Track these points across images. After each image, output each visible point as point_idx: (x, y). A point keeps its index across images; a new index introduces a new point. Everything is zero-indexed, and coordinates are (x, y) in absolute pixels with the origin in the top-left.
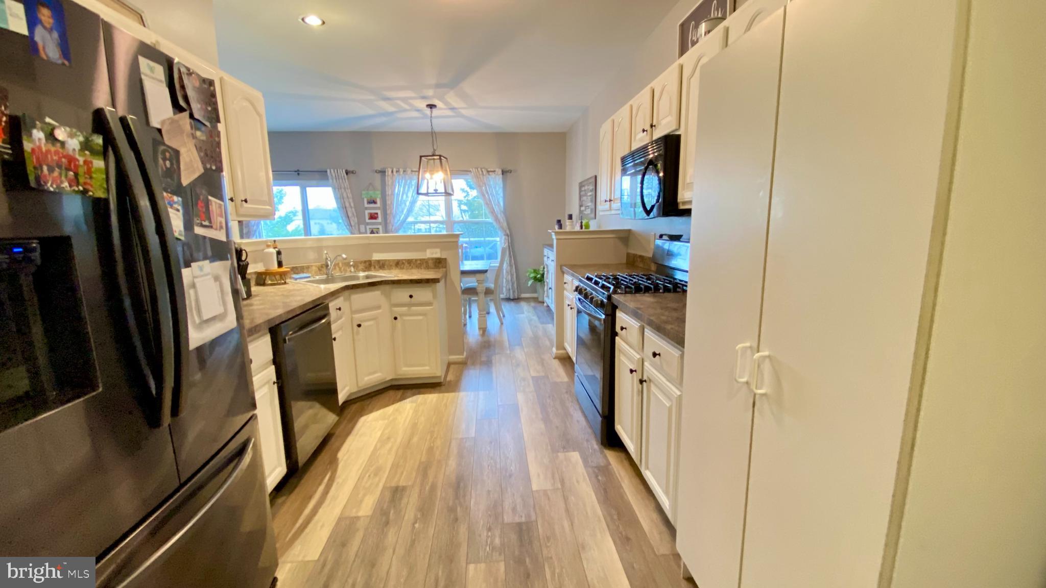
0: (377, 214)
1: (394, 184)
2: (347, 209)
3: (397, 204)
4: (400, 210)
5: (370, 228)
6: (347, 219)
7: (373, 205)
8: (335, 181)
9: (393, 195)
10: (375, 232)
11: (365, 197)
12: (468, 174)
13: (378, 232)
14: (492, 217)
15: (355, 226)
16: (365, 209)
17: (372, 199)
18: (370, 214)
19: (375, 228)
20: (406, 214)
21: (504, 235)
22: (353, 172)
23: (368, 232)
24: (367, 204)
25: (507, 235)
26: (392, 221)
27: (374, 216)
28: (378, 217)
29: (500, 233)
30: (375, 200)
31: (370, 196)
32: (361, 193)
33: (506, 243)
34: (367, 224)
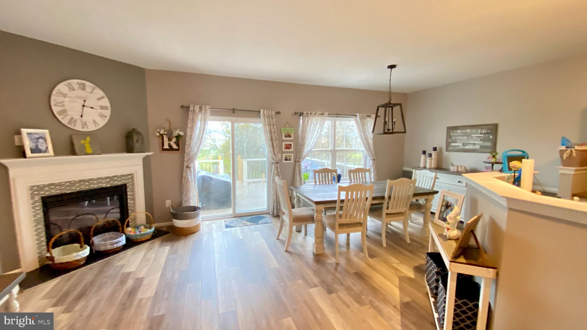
0: (291, 145)
1: (308, 123)
2: (273, 141)
3: (308, 138)
4: (309, 142)
5: (285, 156)
6: (272, 149)
7: (288, 138)
8: (266, 119)
9: (307, 131)
10: (288, 158)
11: (284, 132)
12: (352, 117)
13: (290, 158)
14: (366, 147)
15: (277, 154)
16: (283, 141)
17: (288, 134)
18: (286, 145)
19: (288, 156)
20: (311, 145)
21: (372, 160)
22: (278, 113)
23: (284, 159)
24: (285, 137)
25: (374, 160)
26: (304, 151)
27: (288, 147)
28: (291, 147)
29: (368, 158)
30: (290, 135)
31: (287, 131)
32: (281, 129)
33: (373, 165)
34: (283, 152)
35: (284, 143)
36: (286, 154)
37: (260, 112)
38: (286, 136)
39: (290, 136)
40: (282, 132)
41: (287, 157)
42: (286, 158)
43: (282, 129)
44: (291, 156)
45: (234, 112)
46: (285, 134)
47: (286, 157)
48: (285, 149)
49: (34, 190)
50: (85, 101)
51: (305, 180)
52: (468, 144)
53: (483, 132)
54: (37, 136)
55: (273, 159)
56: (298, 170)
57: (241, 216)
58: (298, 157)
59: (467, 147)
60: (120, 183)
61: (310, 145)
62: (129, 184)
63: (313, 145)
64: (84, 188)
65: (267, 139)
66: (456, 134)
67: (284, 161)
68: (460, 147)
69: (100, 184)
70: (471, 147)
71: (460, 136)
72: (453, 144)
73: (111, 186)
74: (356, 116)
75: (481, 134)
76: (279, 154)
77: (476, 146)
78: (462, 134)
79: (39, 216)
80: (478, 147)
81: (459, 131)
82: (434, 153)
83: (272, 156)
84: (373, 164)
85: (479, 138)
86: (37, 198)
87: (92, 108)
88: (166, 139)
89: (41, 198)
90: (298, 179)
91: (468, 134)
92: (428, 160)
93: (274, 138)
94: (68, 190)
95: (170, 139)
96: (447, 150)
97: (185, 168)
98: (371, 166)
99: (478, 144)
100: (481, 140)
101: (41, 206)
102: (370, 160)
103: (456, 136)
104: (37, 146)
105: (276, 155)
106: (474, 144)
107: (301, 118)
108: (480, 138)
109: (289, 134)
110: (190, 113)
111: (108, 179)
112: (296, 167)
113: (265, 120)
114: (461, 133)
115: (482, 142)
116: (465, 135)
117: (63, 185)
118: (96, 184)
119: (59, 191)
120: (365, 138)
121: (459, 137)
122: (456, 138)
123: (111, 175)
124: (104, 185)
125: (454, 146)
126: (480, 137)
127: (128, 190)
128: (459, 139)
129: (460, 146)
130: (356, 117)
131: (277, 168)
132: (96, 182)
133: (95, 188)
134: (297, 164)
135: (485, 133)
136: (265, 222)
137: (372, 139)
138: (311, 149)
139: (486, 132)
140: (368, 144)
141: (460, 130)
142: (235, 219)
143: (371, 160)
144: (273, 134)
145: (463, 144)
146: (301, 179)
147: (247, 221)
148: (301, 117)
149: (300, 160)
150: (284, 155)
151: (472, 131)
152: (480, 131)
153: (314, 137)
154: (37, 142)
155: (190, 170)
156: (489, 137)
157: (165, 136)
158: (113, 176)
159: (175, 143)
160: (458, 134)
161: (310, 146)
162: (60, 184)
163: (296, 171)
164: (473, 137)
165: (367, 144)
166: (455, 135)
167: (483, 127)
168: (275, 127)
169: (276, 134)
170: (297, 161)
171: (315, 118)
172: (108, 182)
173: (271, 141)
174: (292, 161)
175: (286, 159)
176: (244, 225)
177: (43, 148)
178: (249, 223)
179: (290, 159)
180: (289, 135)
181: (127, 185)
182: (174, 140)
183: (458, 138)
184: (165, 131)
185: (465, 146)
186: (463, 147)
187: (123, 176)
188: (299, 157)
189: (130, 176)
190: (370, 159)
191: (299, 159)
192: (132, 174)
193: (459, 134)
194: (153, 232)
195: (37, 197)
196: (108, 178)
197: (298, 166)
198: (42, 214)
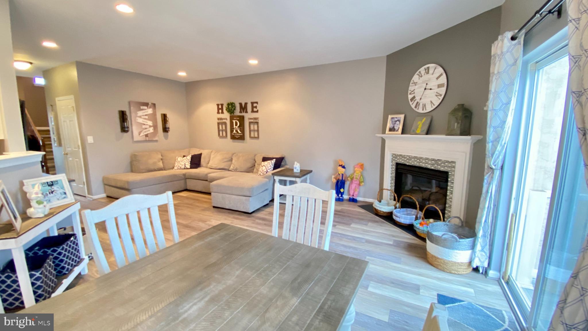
50: (427, 84)
54: (396, 120)
60: (442, 169)
62: (451, 173)
64: (416, 164)
69: (427, 165)
73: (434, 169)
79: (393, 175)
86: (394, 163)
87: (431, 89)
89: (395, 163)
94: (408, 162)
101: (395, 169)
104: (394, 127)
111: (433, 162)
118: (423, 163)
119: (403, 162)
124: (429, 167)
127: (449, 180)
133: (422, 166)
154: (395, 124)
158: (438, 160)
162: (404, 157)
172: (433, 165)
187: (448, 162)
192: (454, 162)
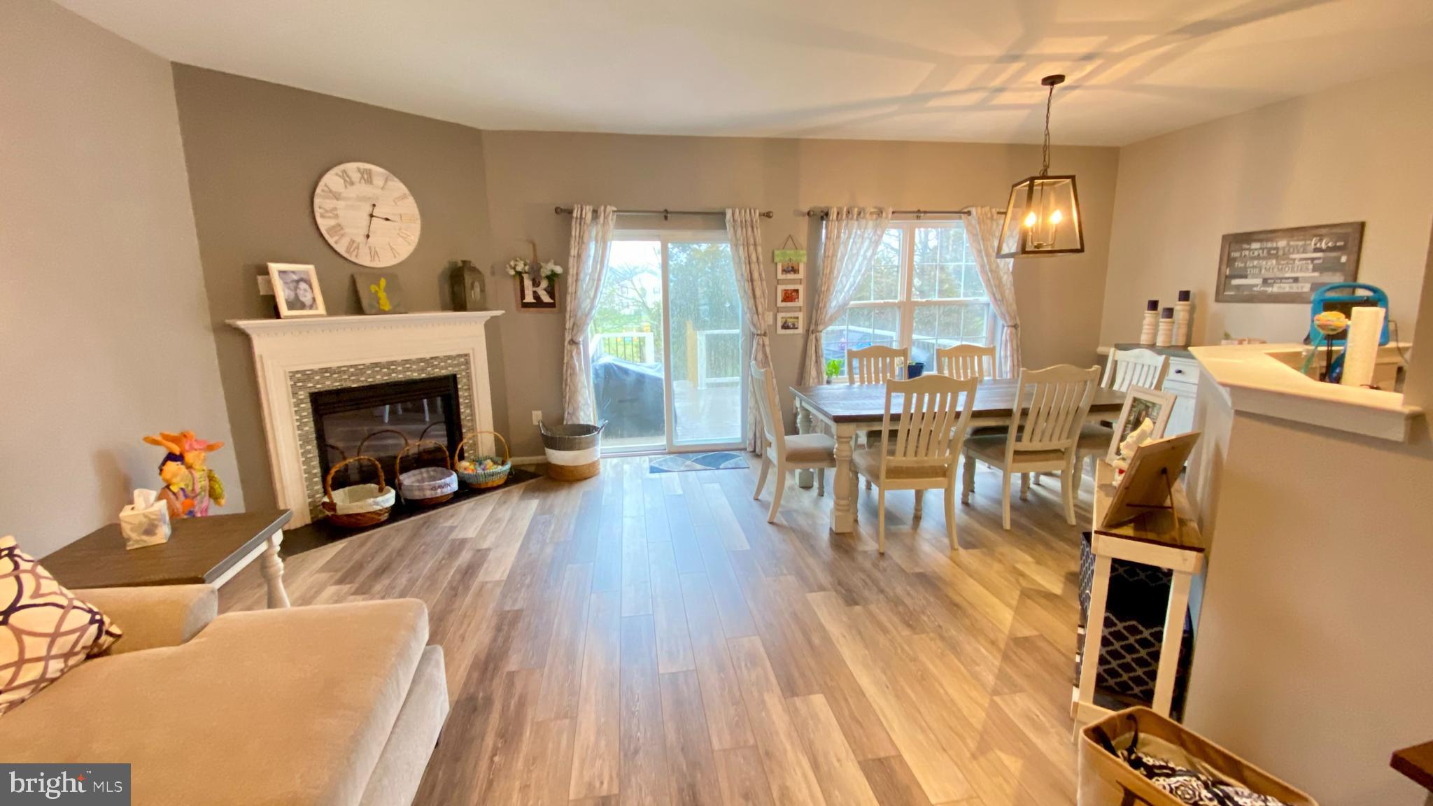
0: (797, 291)
1: (839, 237)
2: (755, 283)
3: (839, 273)
4: (842, 285)
5: (782, 318)
6: (752, 301)
7: (791, 276)
8: (739, 231)
9: (837, 256)
10: (790, 324)
11: (780, 262)
12: (960, 218)
13: (796, 324)
14: (994, 295)
15: (763, 314)
16: (778, 282)
17: (790, 265)
18: (786, 291)
19: (791, 318)
20: (848, 291)
21: (1008, 326)
22: (768, 215)
23: (779, 324)
24: (782, 274)
25: (1015, 326)
26: (828, 305)
27: (789, 296)
28: (798, 298)
29: (1000, 322)
30: (796, 268)
31: (787, 259)
32: (773, 253)
33: (1012, 341)
34: (778, 310)
35: (781, 288)
36: (783, 315)
37: (724, 214)
38: (785, 271)
39: (794, 270)
40: (777, 259)
41: (789, 320)
42: (785, 323)
43: (777, 252)
44: (798, 318)
45: (666, 218)
46: (782, 266)
47: (784, 320)
48: (782, 301)
49: (298, 378)
50: (374, 205)
51: (830, 375)
52: (1279, 281)
53: (1324, 246)
54: (295, 277)
55: (755, 326)
56: (814, 348)
57: (683, 452)
58: (814, 321)
59: (1275, 289)
60: (444, 372)
61: (846, 289)
62: (461, 374)
63: (851, 292)
64: (379, 378)
65: (739, 278)
66: (1247, 253)
67: (780, 331)
68: (1255, 289)
69: (409, 373)
70: (1286, 288)
71: (1258, 258)
72: (1235, 282)
73: (428, 376)
74: (969, 213)
75: (1317, 250)
76: (767, 313)
77: (1299, 285)
78: (1263, 252)
79: (307, 428)
80: (1306, 288)
81: (1255, 245)
82: (1180, 308)
83: (752, 319)
84: (1010, 337)
85: (1309, 261)
86: (303, 395)
87: (387, 219)
88: (528, 283)
89: (308, 395)
90: (814, 373)
91: (1281, 253)
92: (1163, 324)
93: (756, 276)
94: (353, 381)
95: (536, 283)
96: (1217, 300)
97: (566, 343)
98: (1007, 341)
99: (1306, 280)
100: (1314, 270)
101: (310, 410)
102: (1003, 326)
103: (1244, 259)
104: (297, 296)
105: (760, 317)
106: (1296, 280)
107: (824, 226)
108: (1312, 262)
109: (794, 265)
110: (573, 223)
111: (422, 364)
112: (809, 343)
113: (735, 232)
114: (1261, 251)
115: (1316, 274)
116: (1272, 254)
117: (344, 372)
118: (400, 372)
119: (337, 384)
120: (991, 271)
121: (1255, 263)
122: (1246, 263)
123: (428, 356)
124: (415, 375)
125: (1238, 287)
126: (1313, 259)
127: (459, 386)
128: (1254, 267)
129: (1256, 285)
130: (970, 217)
131: (764, 345)
132: (400, 368)
133: (400, 380)
134: (812, 337)
135: (1329, 249)
136: (734, 466)
137: (1013, 273)
138: (847, 299)
139: (1330, 244)
140: (1000, 285)
141: (1260, 241)
142: (672, 456)
143: (1006, 328)
144: (753, 266)
145: (1265, 281)
146: (819, 373)
147: (696, 461)
148: (824, 222)
149: (820, 328)
150: (780, 315)
151: (1292, 243)
152: (1315, 244)
153: (854, 272)
154: (296, 288)
155: (578, 348)
156: (1339, 258)
157: (525, 276)
158: (432, 358)
159: (545, 290)
160: (1253, 253)
161: (843, 294)
162: (339, 370)
163: (809, 353)
164: (1294, 260)
165: (995, 286)
166: (1245, 256)
167: (1324, 231)
168: (760, 249)
169: (762, 266)
170: (812, 329)
171: (859, 224)
172: (423, 370)
173: (750, 283)
174: (800, 330)
175: (785, 327)
176: (688, 469)
177: (307, 299)
178: (698, 466)
179: (794, 325)
180: (793, 267)
181: (458, 376)
182: (544, 284)
183: (1251, 265)
184: (525, 265)
185: (1271, 285)
186: (1262, 289)
187: (449, 357)
188: (816, 321)
189: (462, 360)
190: (1005, 325)
191: (816, 324)
192: (466, 355)
193: (1256, 253)
194: (508, 471)
195: (301, 393)
196: (422, 360)
197: (814, 341)
198: (312, 424)
